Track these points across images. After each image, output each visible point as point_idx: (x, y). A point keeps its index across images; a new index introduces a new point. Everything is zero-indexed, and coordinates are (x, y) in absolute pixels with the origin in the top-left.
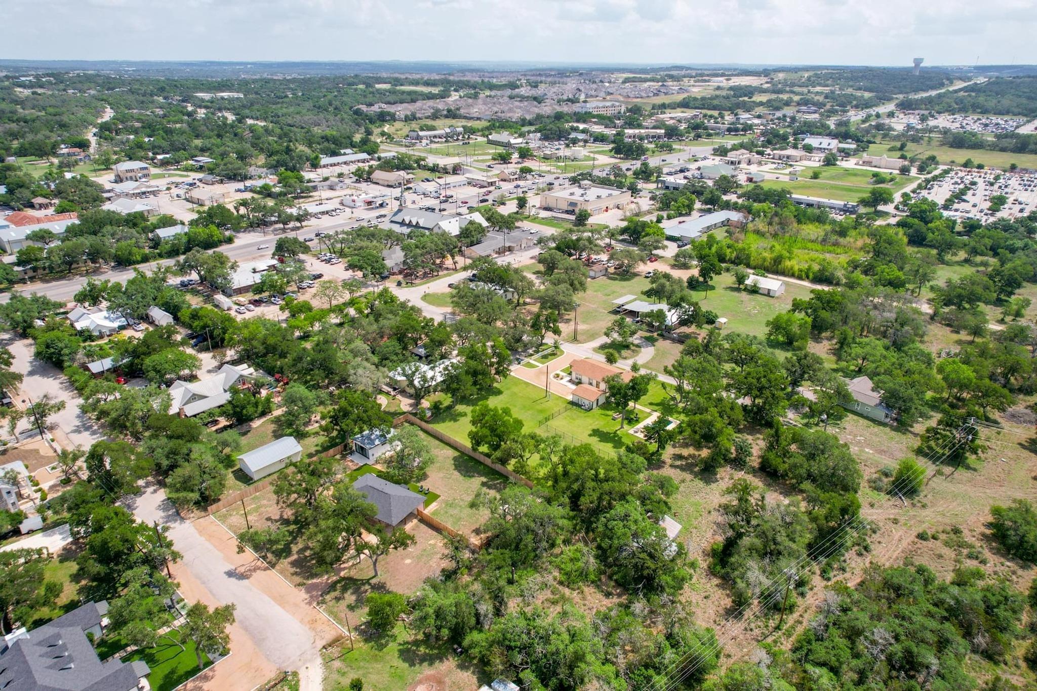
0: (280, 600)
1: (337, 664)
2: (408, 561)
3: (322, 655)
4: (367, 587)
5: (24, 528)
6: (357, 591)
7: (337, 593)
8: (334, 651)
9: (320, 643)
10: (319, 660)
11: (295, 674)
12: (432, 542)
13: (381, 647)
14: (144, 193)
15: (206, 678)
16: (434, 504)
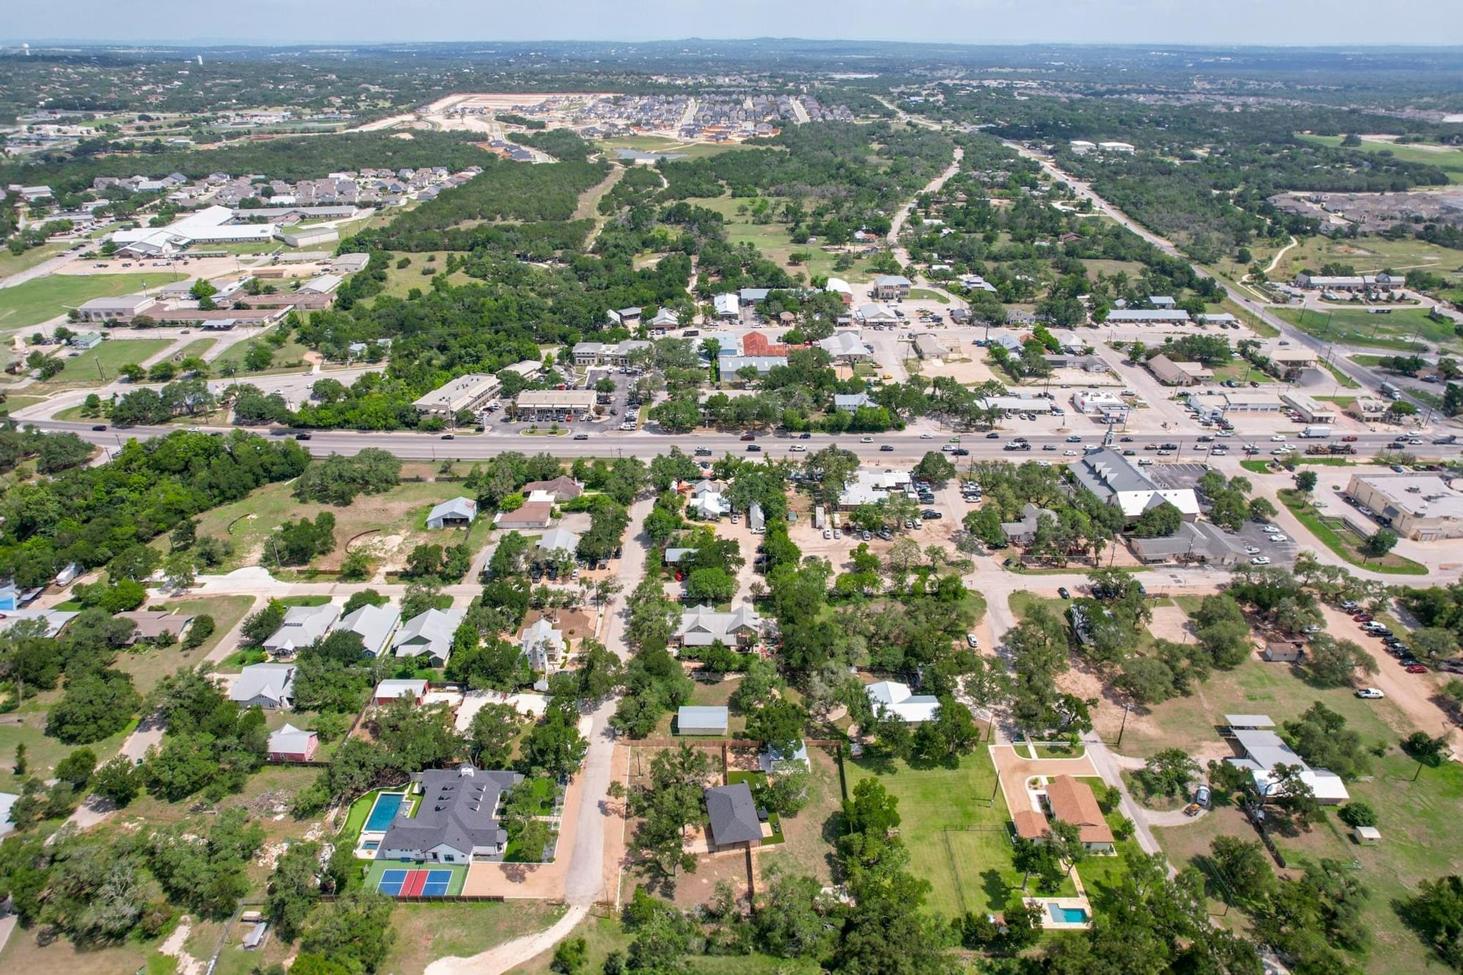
0: (608, 848)
1: (593, 920)
2: (705, 881)
3: (592, 907)
4: (663, 880)
5: (536, 686)
6: (654, 879)
7: (641, 869)
8: (600, 910)
9: (600, 899)
10: (587, 909)
11: (568, 907)
12: (735, 878)
13: (626, 931)
14: (881, 323)
15: (531, 869)
16: (773, 846)
